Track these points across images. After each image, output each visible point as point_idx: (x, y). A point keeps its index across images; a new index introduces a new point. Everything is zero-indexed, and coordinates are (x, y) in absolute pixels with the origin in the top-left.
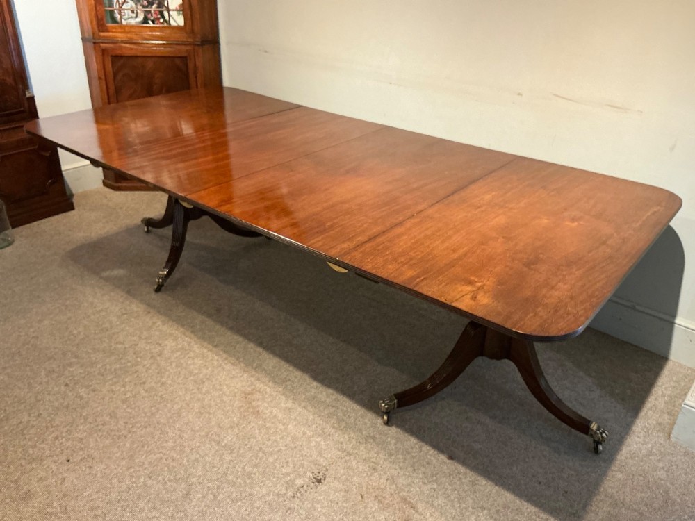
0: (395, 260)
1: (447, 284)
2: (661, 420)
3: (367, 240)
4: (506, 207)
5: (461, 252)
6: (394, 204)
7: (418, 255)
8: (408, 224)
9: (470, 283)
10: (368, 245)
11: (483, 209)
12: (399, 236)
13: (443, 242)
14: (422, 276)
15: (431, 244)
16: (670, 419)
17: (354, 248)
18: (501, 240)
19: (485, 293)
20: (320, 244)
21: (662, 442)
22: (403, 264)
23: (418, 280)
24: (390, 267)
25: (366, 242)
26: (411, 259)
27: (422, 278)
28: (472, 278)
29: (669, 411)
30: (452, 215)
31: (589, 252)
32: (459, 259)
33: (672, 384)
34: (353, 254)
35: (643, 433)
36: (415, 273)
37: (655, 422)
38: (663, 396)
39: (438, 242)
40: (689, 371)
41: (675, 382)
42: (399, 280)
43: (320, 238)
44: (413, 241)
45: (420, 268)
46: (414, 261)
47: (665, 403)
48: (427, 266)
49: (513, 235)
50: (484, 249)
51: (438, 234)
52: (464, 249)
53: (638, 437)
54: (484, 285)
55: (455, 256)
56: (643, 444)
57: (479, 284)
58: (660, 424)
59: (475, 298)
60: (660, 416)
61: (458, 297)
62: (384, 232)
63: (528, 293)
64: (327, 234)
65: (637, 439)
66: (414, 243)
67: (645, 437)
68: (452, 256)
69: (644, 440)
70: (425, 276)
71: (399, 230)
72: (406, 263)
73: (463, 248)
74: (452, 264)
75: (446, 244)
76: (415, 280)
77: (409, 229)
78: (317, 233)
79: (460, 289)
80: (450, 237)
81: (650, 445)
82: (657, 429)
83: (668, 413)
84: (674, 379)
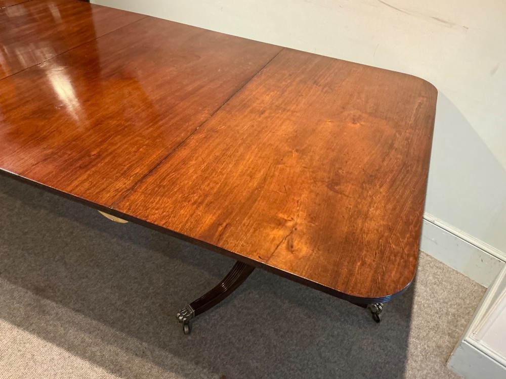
0: (186, 199)
1: (255, 230)
2: (440, 342)
3: (146, 172)
4: (288, 111)
5: (259, 176)
6: (171, 116)
7: (212, 188)
8: (193, 142)
9: (280, 223)
10: (150, 180)
11: (266, 114)
12: (185, 162)
13: (236, 165)
14: (224, 221)
15: (223, 169)
16: (450, 342)
17: (132, 188)
18: (295, 154)
19: (301, 237)
20: (86, 185)
21: (437, 368)
22: (198, 204)
23: (220, 228)
24: (182, 212)
25: (145, 176)
26: (206, 196)
27: (224, 224)
28: (281, 215)
29: (450, 331)
30: (237, 126)
31: (383, 161)
32: (260, 187)
33: (459, 301)
34: (132, 198)
35: (420, 358)
36: (214, 218)
37: (434, 345)
38: (447, 314)
39: (231, 166)
40: (476, 288)
41: (461, 298)
42: (197, 233)
43: (85, 176)
44: (203, 167)
45: (219, 209)
46: (209, 199)
47: (448, 322)
48: (226, 203)
49: (305, 146)
50: (282, 170)
51: (229, 153)
52: (262, 173)
53: (415, 361)
54: (296, 224)
55: (255, 183)
56: (419, 370)
57: (290, 224)
58: (439, 347)
59: (292, 247)
60: (441, 337)
61: (272, 250)
62: (167, 157)
63: (344, 228)
64: (93, 169)
65: (414, 364)
66: (204, 171)
67: (422, 361)
68: (251, 184)
69: (420, 366)
70: (227, 221)
71: (183, 153)
72: (201, 203)
73: (260, 171)
74: (252, 198)
75: (241, 168)
76: (217, 230)
77: (195, 150)
78: (80, 167)
79: (271, 237)
80: (242, 157)
81: (425, 372)
82: (435, 353)
83: (449, 334)
84: (461, 295)
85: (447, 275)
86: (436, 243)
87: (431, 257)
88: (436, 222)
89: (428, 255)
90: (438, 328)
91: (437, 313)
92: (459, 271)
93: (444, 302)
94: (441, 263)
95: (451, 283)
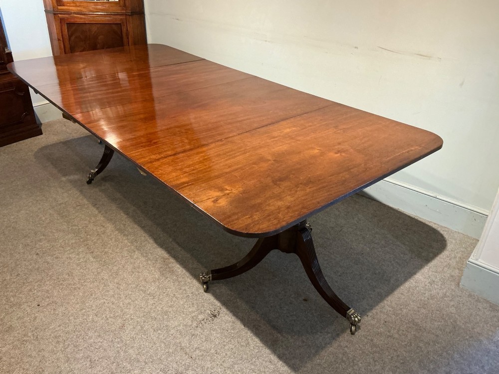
1: (204, 190)
2: (453, 274)
3: (172, 154)
4: (294, 139)
13: (227, 160)
16: (459, 273)
17: (158, 159)
18: (271, 162)
20: (137, 154)
21: (453, 288)
25: (170, 156)
29: (459, 267)
31: (330, 176)
34: (154, 163)
35: (440, 283)
37: (449, 275)
38: (455, 257)
39: (222, 160)
40: (474, 241)
44: (206, 157)
47: (456, 262)
52: (238, 166)
53: (437, 285)
54: (231, 192)
55: (228, 170)
56: (440, 290)
58: (452, 276)
60: (453, 271)
63: (259, 201)
69: (441, 287)
70: (193, 183)
74: (220, 176)
77: (210, 149)
78: (142, 146)
79: (210, 194)
80: (235, 157)
81: (445, 291)
82: (450, 280)
83: (458, 269)
84: (464, 246)
85: (452, 235)
86: (440, 213)
87: (438, 225)
88: (438, 197)
89: (435, 224)
90: (450, 266)
91: (448, 257)
92: (460, 232)
93: (452, 251)
94: (446, 228)
95: (455, 240)
